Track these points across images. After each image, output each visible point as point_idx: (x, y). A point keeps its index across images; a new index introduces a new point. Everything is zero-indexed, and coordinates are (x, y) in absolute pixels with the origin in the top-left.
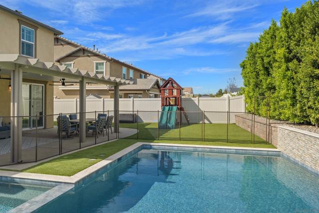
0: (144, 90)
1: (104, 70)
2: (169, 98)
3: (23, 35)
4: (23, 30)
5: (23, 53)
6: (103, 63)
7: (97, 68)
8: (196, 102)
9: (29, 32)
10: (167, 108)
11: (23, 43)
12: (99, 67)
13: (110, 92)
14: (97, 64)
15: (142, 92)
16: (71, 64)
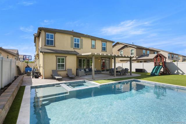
0: (151, 59)
1: (134, 52)
2: (159, 62)
3: (103, 45)
4: (103, 44)
5: (103, 50)
6: (133, 50)
7: (131, 52)
8: (176, 64)
9: (105, 44)
10: (157, 67)
11: (103, 47)
12: (132, 51)
13: (137, 60)
14: (131, 50)
15: (150, 60)
16: (122, 51)
